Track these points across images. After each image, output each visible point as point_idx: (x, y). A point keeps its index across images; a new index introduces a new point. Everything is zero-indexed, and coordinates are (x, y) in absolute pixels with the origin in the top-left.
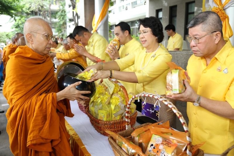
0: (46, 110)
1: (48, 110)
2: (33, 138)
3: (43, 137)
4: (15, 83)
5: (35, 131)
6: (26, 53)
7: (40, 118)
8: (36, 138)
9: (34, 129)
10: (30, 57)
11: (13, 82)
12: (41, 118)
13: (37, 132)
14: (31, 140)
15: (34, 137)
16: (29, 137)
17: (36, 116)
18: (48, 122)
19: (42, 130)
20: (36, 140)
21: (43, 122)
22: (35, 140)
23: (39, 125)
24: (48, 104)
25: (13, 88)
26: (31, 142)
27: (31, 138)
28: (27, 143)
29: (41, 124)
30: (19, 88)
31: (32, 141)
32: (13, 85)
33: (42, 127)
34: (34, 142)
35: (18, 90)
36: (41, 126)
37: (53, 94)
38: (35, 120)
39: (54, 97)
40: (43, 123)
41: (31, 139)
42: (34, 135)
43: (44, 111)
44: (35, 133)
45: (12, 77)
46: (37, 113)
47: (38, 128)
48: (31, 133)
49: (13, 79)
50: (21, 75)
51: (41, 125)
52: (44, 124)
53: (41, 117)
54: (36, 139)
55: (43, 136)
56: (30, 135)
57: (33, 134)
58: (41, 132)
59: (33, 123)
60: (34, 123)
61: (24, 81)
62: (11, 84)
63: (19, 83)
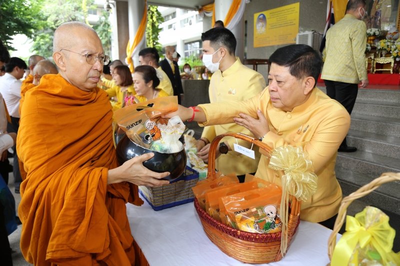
0: (86, 199)
1: (89, 200)
2: (56, 248)
3: (73, 248)
4: (29, 141)
5: (61, 236)
6: (53, 87)
7: (72, 213)
8: (63, 248)
9: (60, 231)
10: (60, 93)
12: (76, 213)
13: (65, 238)
14: (53, 250)
15: (58, 245)
16: (50, 243)
17: (66, 209)
18: (85, 223)
19: (74, 236)
20: (62, 252)
21: (77, 219)
22: (59, 252)
23: (69, 225)
24: (89, 189)
26: (52, 254)
27: (53, 245)
28: (47, 254)
29: (73, 223)
30: (36, 149)
31: (54, 253)
33: (75, 231)
34: (58, 255)
35: (34, 152)
36: (73, 228)
37: (101, 171)
38: (63, 215)
39: (103, 177)
40: (78, 221)
41: (52, 248)
42: (60, 242)
43: (82, 201)
44: (62, 239)
46: (68, 204)
47: (67, 229)
48: (54, 237)
49: (26, 132)
50: (40, 125)
51: (73, 225)
52: (80, 223)
53: (75, 211)
54: (62, 250)
55: (74, 246)
56: (52, 240)
57: (58, 241)
58: (72, 239)
59: (59, 220)
60: (61, 221)
61: (45, 136)
63: (36, 140)
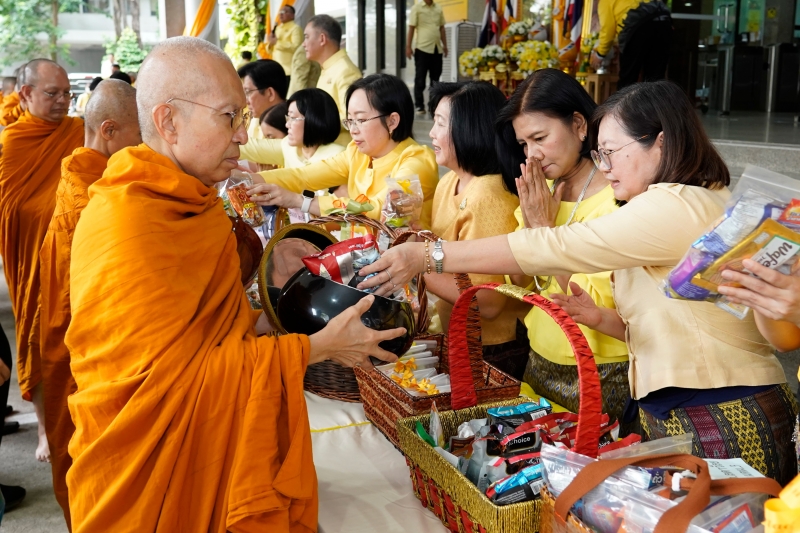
4: (139, 290)
6: (158, 177)
8: (265, 494)
9: (255, 462)
11: (135, 287)
15: (256, 490)
16: (236, 490)
23: (267, 448)
25: (132, 310)
26: (250, 508)
28: (232, 513)
30: (157, 308)
31: (253, 504)
32: (132, 295)
36: (273, 453)
37: (299, 339)
42: (258, 483)
45: (126, 269)
47: (265, 458)
49: (133, 274)
54: (264, 497)
57: (254, 481)
62: (127, 295)
63: (157, 289)
